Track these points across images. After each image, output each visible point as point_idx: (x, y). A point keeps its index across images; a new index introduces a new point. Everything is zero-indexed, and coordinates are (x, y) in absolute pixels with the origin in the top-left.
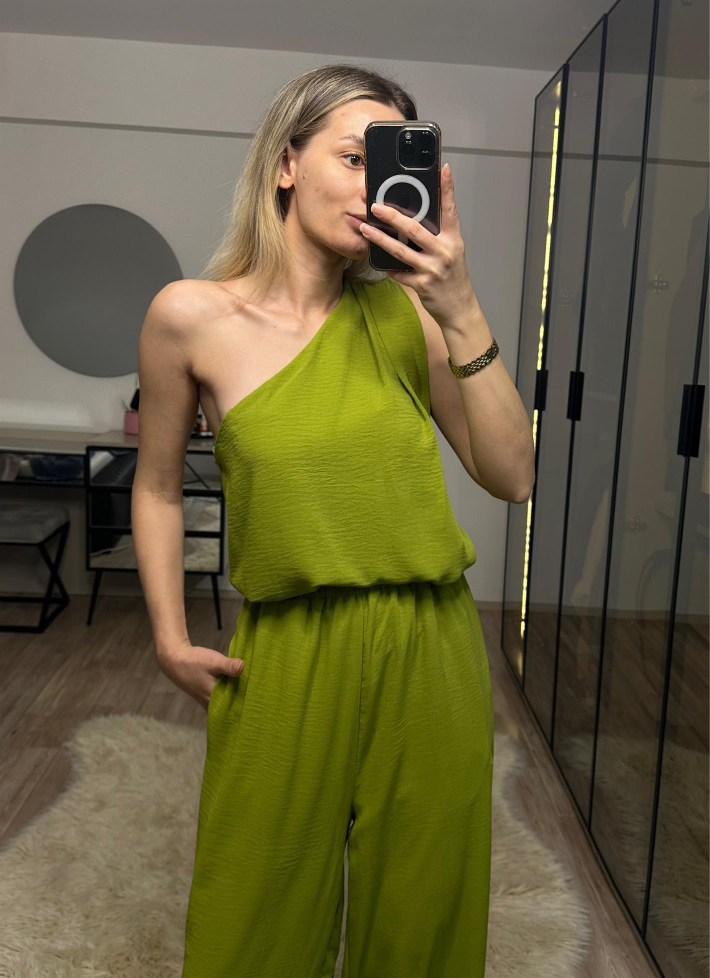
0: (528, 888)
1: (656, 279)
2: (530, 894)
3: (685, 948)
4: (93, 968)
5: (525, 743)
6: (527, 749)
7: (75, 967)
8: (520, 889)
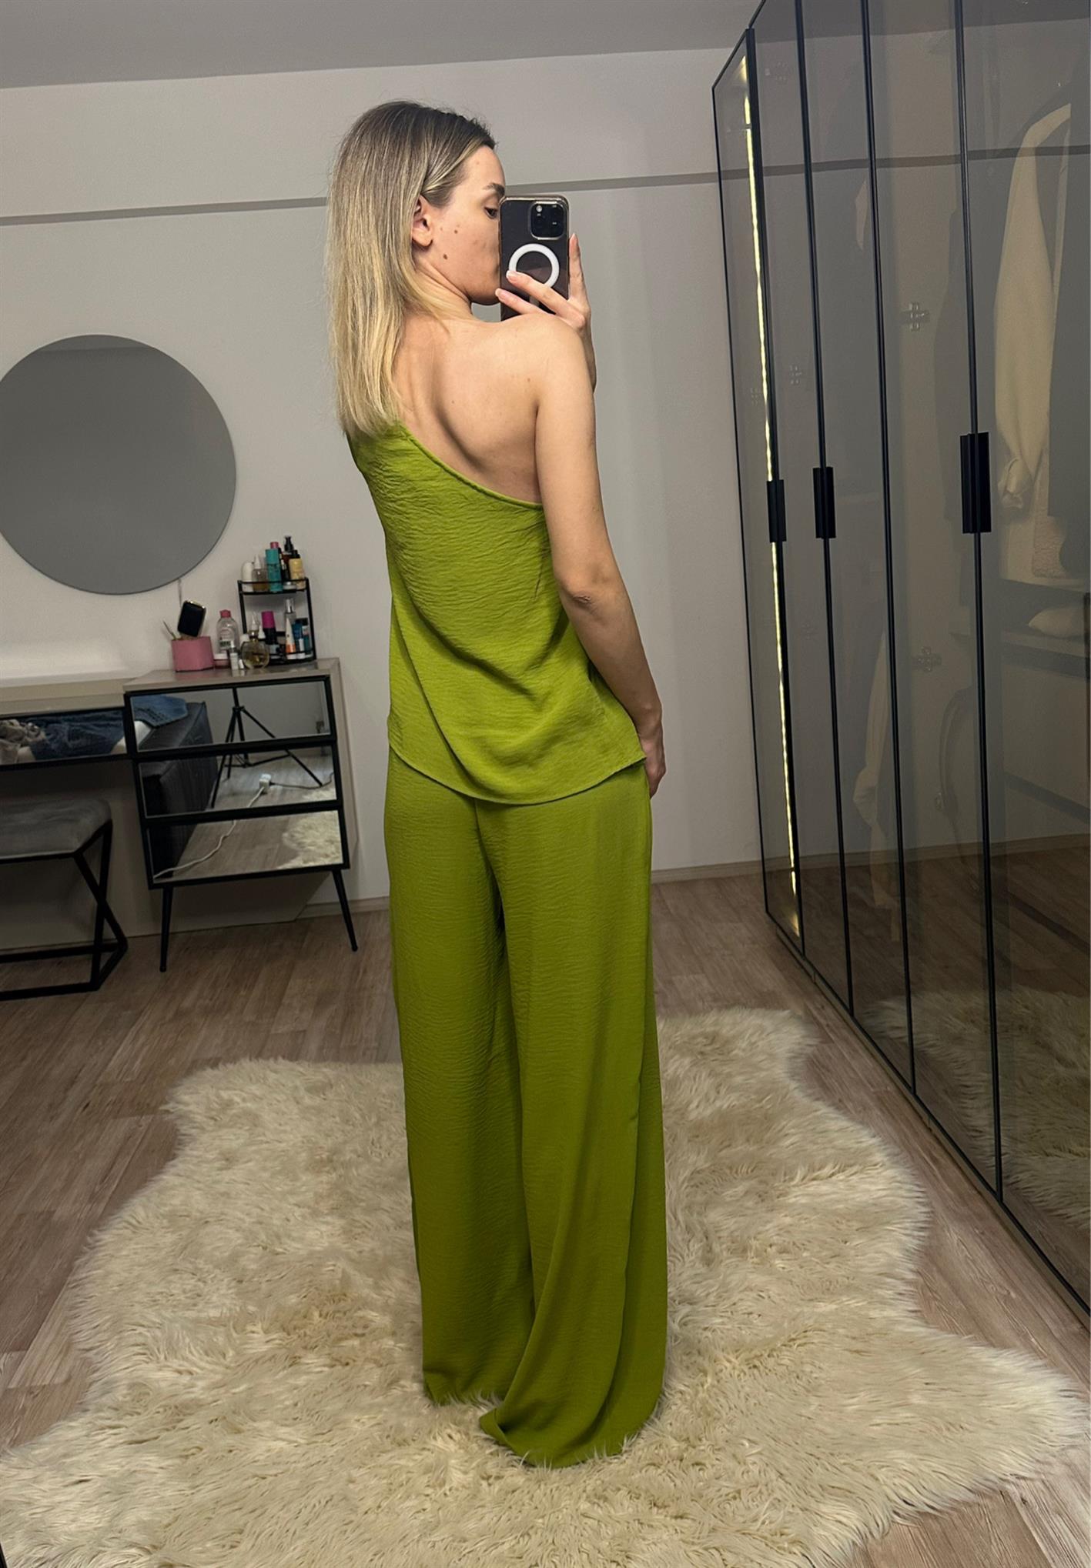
0: (837, 1168)
1: (911, 308)
2: (841, 1176)
3: (1060, 1212)
4: (262, 1332)
5: (815, 1018)
6: (819, 1024)
7: (236, 1332)
8: (827, 1171)
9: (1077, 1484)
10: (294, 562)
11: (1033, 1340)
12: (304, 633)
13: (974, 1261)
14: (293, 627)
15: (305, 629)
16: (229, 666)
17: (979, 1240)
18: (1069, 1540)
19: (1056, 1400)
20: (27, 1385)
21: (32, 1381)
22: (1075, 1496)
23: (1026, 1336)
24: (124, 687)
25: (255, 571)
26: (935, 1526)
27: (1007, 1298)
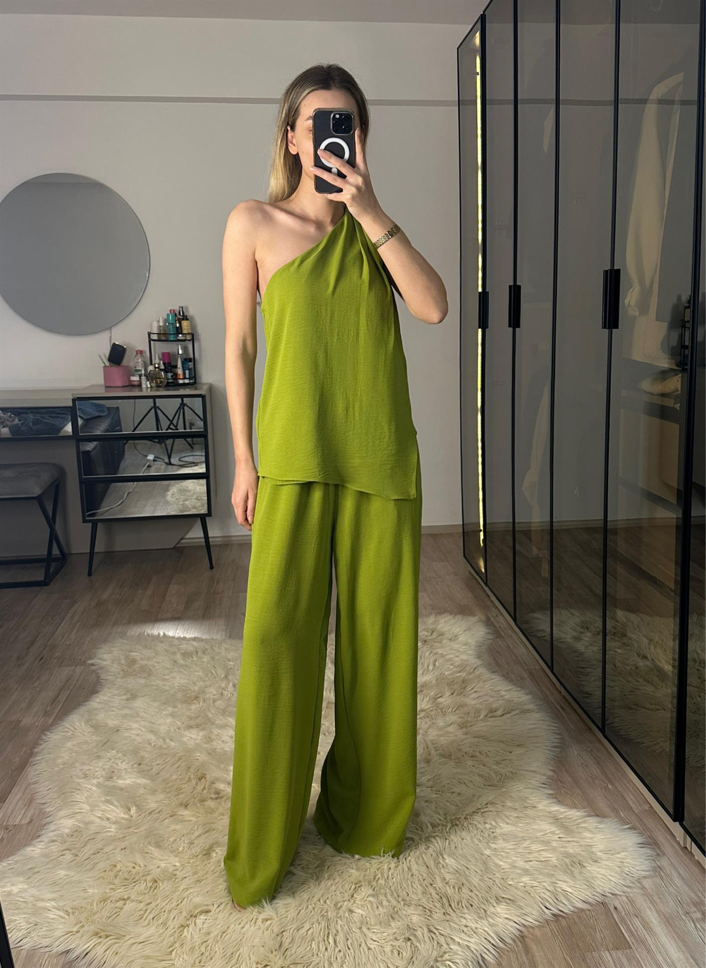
8: (499, 713)
9: (647, 899)
10: (185, 324)
11: (621, 813)
12: (190, 367)
13: (586, 766)
14: (183, 363)
15: (191, 364)
16: (140, 385)
17: (590, 754)
18: (642, 932)
19: (635, 849)
20: (5, 824)
21: (8, 821)
22: (645, 906)
23: (617, 812)
24: (73, 394)
25: (160, 326)
26: (564, 923)
27: (606, 788)
